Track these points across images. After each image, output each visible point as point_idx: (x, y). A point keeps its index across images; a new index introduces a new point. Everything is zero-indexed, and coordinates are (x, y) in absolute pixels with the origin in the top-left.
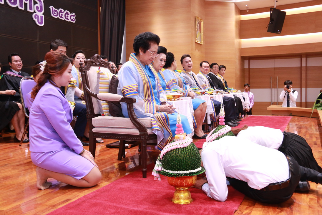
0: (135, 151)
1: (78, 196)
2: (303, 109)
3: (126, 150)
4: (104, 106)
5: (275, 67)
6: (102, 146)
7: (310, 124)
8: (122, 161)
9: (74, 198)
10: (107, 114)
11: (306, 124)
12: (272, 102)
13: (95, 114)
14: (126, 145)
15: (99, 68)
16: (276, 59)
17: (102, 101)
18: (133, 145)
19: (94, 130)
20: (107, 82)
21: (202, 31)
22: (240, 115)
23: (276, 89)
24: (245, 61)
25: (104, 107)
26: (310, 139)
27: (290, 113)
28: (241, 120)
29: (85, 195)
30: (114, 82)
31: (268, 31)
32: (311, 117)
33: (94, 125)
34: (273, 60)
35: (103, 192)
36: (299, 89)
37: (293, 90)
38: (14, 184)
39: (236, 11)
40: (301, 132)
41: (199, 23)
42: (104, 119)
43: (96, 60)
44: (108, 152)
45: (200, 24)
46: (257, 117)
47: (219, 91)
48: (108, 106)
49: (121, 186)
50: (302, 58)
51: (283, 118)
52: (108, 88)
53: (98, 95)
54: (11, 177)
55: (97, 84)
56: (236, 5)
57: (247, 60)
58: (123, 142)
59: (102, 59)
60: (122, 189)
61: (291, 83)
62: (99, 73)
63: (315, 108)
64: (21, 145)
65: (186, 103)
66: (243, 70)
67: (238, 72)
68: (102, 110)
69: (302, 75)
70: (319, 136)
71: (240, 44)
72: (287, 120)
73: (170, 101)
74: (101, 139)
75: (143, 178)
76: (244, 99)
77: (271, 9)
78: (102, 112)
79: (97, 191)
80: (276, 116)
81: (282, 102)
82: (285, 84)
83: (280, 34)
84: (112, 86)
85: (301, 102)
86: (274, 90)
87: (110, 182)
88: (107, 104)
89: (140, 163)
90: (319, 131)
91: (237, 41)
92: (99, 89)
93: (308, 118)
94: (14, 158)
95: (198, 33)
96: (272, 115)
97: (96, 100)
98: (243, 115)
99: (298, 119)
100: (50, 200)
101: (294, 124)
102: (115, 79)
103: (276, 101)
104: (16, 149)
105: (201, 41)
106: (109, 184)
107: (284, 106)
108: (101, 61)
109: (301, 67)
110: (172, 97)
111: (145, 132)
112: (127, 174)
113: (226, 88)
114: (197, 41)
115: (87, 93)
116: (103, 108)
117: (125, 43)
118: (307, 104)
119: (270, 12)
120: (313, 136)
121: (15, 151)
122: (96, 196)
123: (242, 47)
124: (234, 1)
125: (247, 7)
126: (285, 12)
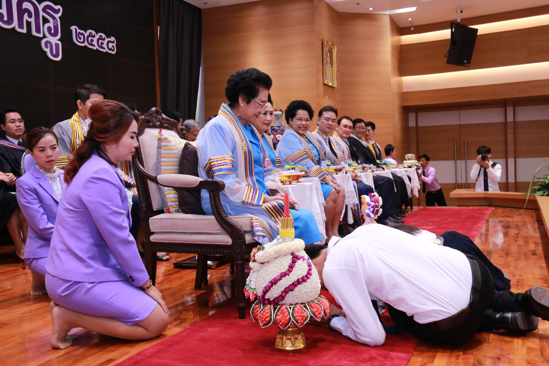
0: (225, 272)
1: (127, 353)
2: (512, 194)
3: (209, 271)
4: (171, 196)
5: (462, 123)
6: (167, 266)
7: (523, 220)
8: (203, 291)
9: (120, 357)
10: (174, 209)
11: (518, 220)
12: (458, 184)
13: (155, 210)
14: (209, 262)
15: (161, 130)
16: (462, 110)
17: (166, 188)
18: (220, 262)
19: (153, 238)
20: (175, 154)
21: (335, 65)
22: (403, 207)
23: (463, 161)
24: (410, 114)
25: (169, 198)
26: (524, 246)
27: (490, 201)
28: (406, 216)
29: (140, 351)
30: (188, 154)
31: (448, 62)
32: (525, 209)
33: (152, 229)
34: (458, 111)
35: (171, 345)
36: (504, 160)
37: (492, 163)
38: (13, 337)
39: (392, 30)
40: (509, 233)
41: (329, 51)
42: (171, 219)
43: (154, 117)
44: (176, 275)
45: (331, 52)
46: (433, 209)
47: (367, 166)
48: (177, 196)
49: (202, 334)
50: (508, 108)
51: (478, 210)
52: (177, 164)
53: (159, 177)
54: (8, 324)
55: (157, 159)
56: (392, 19)
57: (412, 112)
58: (204, 258)
59: (164, 116)
60: (203, 340)
61: (489, 151)
62: (159, 139)
63: (531, 193)
64: (25, 268)
65: (311, 189)
66: (406, 130)
67: (398, 134)
68: (167, 202)
69: (508, 136)
70: (539, 241)
71: (400, 85)
72: (484, 214)
73: (284, 184)
74: (165, 253)
75: (240, 320)
76: (410, 179)
77: (452, 24)
78: (165, 207)
79: (161, 344)
80: (465, 208)
81: (475, 184)
82: (479, 153)
83: (468, 67)
84: (185, 161)
85: (507, 183)
86: (461, 164)
87: (182, 328)
88: (175, 192)
89: (233, 293)
90: (540, 232)
91: (395, 80)
92: (161, 166)
93: (520, 210)
94: (12, 291)
95: (328, 68)
96: (458, 206)
97: (156, 186)
98: (409, 207)
99: (503, 212)
100: (80, 361)
101: (497, 220)
102: (189, 149)
103: (464, 182)
104: (16, 276)
105: (333, 81)
106: (181, 332)
107: (479, 190)
108: (163, 118)
109: (506, 123)
110: (286, 179)
111: (242, 240)
112: (211, 313)
113: (378, 161)
114: (327, 82)
115: (139, 174)
116: (168, 200)
117: (202, 87)
118: (517, 186)
119: (450, 30)
120: (530, 241)
121: (14, 278)
122: (159, 352)
123: (404, 90)
124: (388, 12)
125: (411, 22)
126: (476, 30)
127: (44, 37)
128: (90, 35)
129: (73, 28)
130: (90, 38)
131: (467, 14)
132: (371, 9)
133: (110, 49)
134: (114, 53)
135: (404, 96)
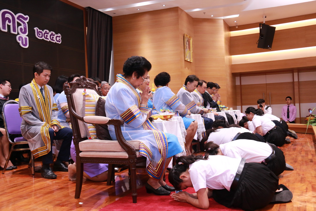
5: (267, 83)
7: (305, 141)
8: (112, 186)
11: (302, 140)
14: (116, 169)
16: (268, 75)
18: (123, 168)
19: (81, 155)
21: (191, 49)
24: (236, 77)
30: (101, 104)
31: (258, 47)
32: (306, 134)
34: (265, 75)
39: (225, 28)
41: (188, 41)
42: (92, 143)
43: (82, 81)
45: (189, 41)
50: (294, 73)
53: (84, 118)
56: (225, 22)
57: (238, 76)
58: (112, 166)
63: (309, 124)
64: (4, 174)
66: (234, 87)
67: (230, 89)
69: (295, 90)
70: (315, 153)
71: (230, 61)
77: (260, 25)
83: (270, 49)
90: (315, 148)
91: (227, 57)
93: (303, 134)
95: (187, 51)
105: (190, 59)
109: (293, 83)
114: (187, 59)
117: (113, 63)
118: (301, 120)
119: (259, 28)
123: (233, 64)
124: (223, 18)
125: (236, 24)
126: (275, 28)
127: (18, 34)
128: (46, 33)
129: (35, 29)
130: (46, 35)
131: (269, 19)
132: (212, 16)
133: (58, 41)
134: (60, 43)
135: (233, 67)
